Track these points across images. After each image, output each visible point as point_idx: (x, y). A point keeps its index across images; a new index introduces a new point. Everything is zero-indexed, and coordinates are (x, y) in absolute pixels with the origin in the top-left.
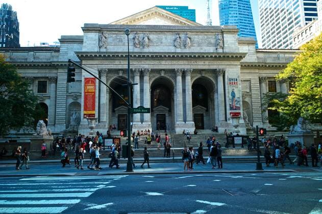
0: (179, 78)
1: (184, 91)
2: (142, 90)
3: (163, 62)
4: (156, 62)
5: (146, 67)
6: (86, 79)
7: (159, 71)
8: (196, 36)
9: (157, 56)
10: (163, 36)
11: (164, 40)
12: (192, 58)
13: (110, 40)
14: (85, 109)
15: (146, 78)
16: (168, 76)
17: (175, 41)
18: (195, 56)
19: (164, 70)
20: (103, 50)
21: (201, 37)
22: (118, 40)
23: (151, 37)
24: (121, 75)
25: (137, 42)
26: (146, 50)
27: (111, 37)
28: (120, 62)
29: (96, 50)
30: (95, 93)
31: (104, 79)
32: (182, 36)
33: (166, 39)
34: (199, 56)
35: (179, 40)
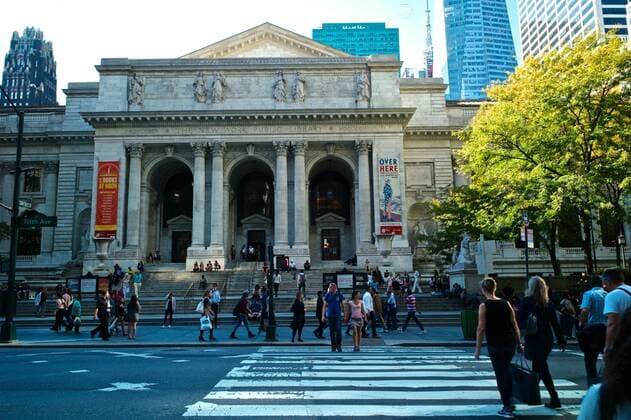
0: (282, 161)
1: (291, 184)
2: (208, 185)
3: (251, 130)
4: (237, 129)
5: (218, 139)
6: (100, 164)
7: (243, 147)
8: (316, 78)
9: (236, 118)
10: (251, 79)
11: (253, 87)
12: (306, 119)
13: (149, 89)
14: (98, 222)
15: (218, 161)
16: (260, 156)
17: (275, 87)
18: (311, 117)
19: (253, 144)
20: (135, 108)
21: (326, 79)
22: (165, 89)
23: (229, 80)
24: (170, 155)
25: (200, 91)
26: (218, 106)
27: (150, 83)
28: (167, 131)
29: (122, 107)
30: (117, 190)
31: (136, 163)
32: (290, 78)
33: (258, 83)
34: (319, 117)
35: (281, 86)
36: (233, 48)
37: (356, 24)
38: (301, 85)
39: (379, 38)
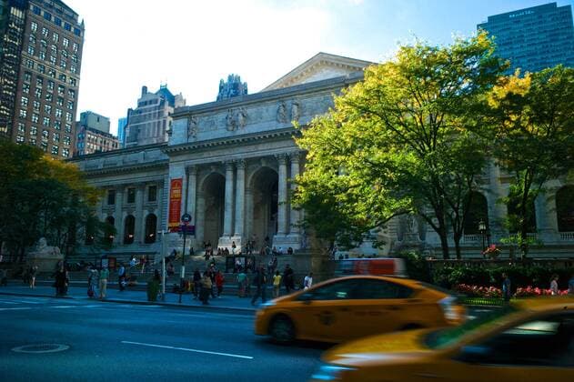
0: (282, 169)
3: (261, 147)
4: (252, 148)
5: (239, 156)
6: (172, 181)
7: (258, 160)
8: (309, 100)
9: (249, 140)
10: (263, 108)
13: (201, 126)
14: (170, 221)
15: (241, 173)
17: (278, 112)
19: (264, 157)
20: (192, 140)
21: (315, 99)
22: (210, 124)
23: (248, 112)
24: (214, 171)
26: (241, 132)
28: (210, 154)
29: (185, 141)
30: (180, 198)
31: (193, 178)
32: (288, 103)
33: (267, 110)
35: (282, 111)
36: (296, 78)
37: (524, 10)
38: (295, 107)
39: (550, 19)
